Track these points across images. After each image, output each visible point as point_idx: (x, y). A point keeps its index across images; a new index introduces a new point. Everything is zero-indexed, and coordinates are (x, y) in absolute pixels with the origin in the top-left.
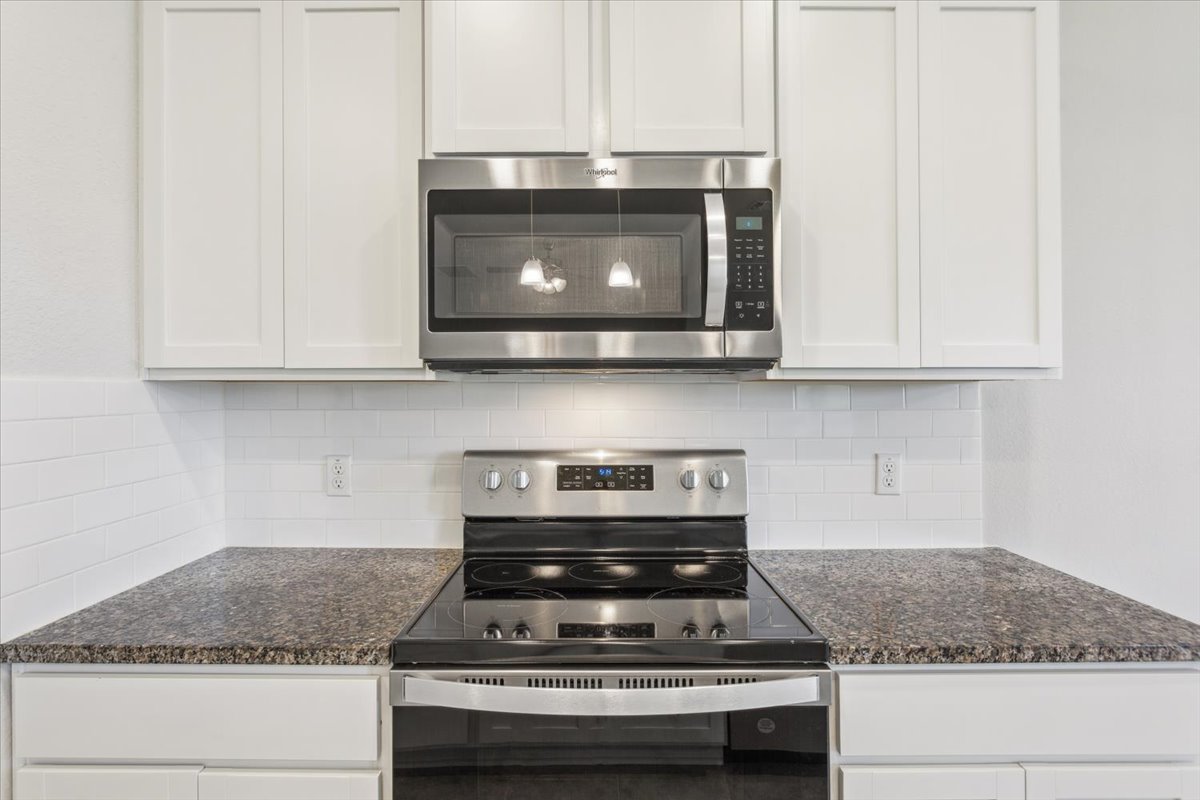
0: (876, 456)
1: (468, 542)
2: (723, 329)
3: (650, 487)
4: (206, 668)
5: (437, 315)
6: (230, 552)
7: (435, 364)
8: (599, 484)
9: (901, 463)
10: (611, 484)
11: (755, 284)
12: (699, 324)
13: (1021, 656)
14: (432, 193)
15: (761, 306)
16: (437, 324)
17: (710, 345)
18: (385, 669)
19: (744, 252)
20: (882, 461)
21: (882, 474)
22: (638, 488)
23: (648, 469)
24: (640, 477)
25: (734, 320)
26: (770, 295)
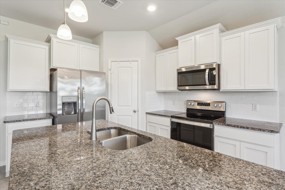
0: (253, 104)
1: (187, 111)
2: (209, 85)
3: (209, 106)
4: (158, 116)
5: (179, 85)
6: (164, 110)
7: (179, 90)
8: (203, 105)
9: (258, 106)
10: (204, 105)
11: (213, 79)
12: (206, 85)
13: (238, 127)
14: (178, 72)
15: (214, 82)
16: (179, 86)
17: (208, 87)
18: (170, 118)
19: (212, 76)
20: (254, 105)
21: (254, 107)
22: (208, 106)
23: (210, 104)
24: (208, 105)
25: (210, 84)
26: (215, 81)
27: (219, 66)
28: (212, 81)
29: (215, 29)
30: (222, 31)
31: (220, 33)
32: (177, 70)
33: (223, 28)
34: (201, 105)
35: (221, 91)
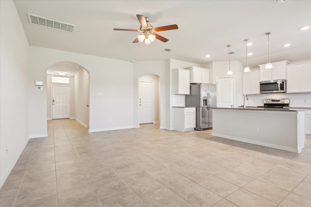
0: (305, 99)
7: (261, 93)
9: (307, 100)
12: (278, 90)
14: (260, 84)
16: (261, 91)
17: (279, 91)
19: (282, 85)
23: (279, 100)
24: (279, 101)
25: (281, 90)
26: (284, 88)
27: (286, 80)
28: (282, 88)
29: (284, 63)
30: (288, 64)
31: (286, 64)
32: (260, 82)
33: (288, 62)
34: (274, 101)
35: (287, 93)
